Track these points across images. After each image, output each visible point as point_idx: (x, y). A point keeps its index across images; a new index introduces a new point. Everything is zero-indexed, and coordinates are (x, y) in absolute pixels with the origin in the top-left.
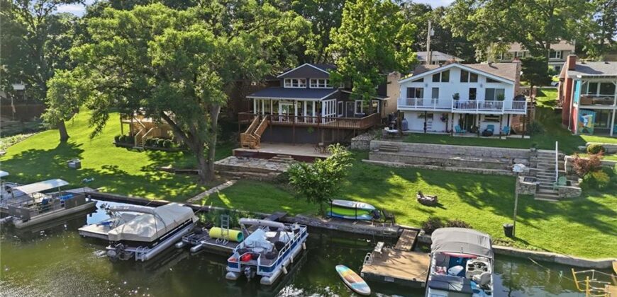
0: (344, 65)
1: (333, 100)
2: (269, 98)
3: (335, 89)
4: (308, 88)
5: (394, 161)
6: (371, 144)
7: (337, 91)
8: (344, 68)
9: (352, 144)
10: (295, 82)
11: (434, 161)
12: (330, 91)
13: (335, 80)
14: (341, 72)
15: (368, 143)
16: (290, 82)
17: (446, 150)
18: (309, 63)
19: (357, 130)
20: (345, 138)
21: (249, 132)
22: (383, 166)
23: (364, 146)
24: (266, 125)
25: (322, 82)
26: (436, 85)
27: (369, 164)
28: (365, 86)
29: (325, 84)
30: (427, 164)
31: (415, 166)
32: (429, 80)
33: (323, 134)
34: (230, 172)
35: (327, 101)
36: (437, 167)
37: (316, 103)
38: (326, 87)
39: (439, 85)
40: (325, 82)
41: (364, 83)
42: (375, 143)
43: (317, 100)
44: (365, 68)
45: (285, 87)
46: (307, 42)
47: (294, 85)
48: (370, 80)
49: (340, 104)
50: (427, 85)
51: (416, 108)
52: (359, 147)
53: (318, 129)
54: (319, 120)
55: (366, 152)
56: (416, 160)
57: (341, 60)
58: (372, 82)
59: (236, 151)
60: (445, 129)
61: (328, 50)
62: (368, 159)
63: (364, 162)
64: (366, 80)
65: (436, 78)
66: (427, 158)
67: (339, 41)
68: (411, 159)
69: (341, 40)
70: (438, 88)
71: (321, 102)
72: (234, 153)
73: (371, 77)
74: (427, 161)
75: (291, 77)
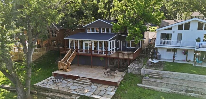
0: (122, 20)
1: (115, 40)
2: (77, 39)
3: (116, 34)
4: (100, 33)
5: (161, 87)
6: (142, 71)
7: (117, 35)
8: (122, 22)
9: (129, 70)
10: (93, 30)
11: (194, 90)
12: (113, 35)
13: (116, 29)
14: (119, 24)
15: (140, 70)
16: (90, 30)
17: (199, 79)
18: (101, 19)
19: (130, 59)
20: (123, 64)
21: (63, 61)
22: (153, 90)
23: (137, 72)
24: (75, 55)
25: (108, 30)
26: (180, 32)
27: (144, 88)
28: (136, 32)
29: (110, 31)
30: (189, 92)
31: (180, 92)
32: (175, 29)
33: (109, 61)
34: (45, 93)
35: (111, 41)
36: (198, 95)
37: (105, 42)
38: (110, 33)
39: (183, 32)
40: (110, 30)
41: (136, 31)
42: (144, 70)
43: (105, 41)
44: (135, 21)
45: (87, 32)
46: (99, 4)
47: (92, 32)
48: (139, 29)
49: (118, 42)
50: (174, 32)
51: (168, 46)
52: (133, 72)
53: (106, 58)
54: (107, 53)
55: (139, 78)
56: (179, 88)
57: (120, 17)
58: (140, 30)
59: (54, 73)
60: (185, 59)
61: (112, 11)
62: (142, 84)
63: (139, 86)
64: (137, 29)
65: (180, 28)
66: (188, 87)
67: (118, 5)
68: (175, 87)
69: (120, 5)
70: (182, 34)
71: (108, 42)
72: (53, 75)
73: (139, 27)
74: (189, 89)
75: (91, 27)
